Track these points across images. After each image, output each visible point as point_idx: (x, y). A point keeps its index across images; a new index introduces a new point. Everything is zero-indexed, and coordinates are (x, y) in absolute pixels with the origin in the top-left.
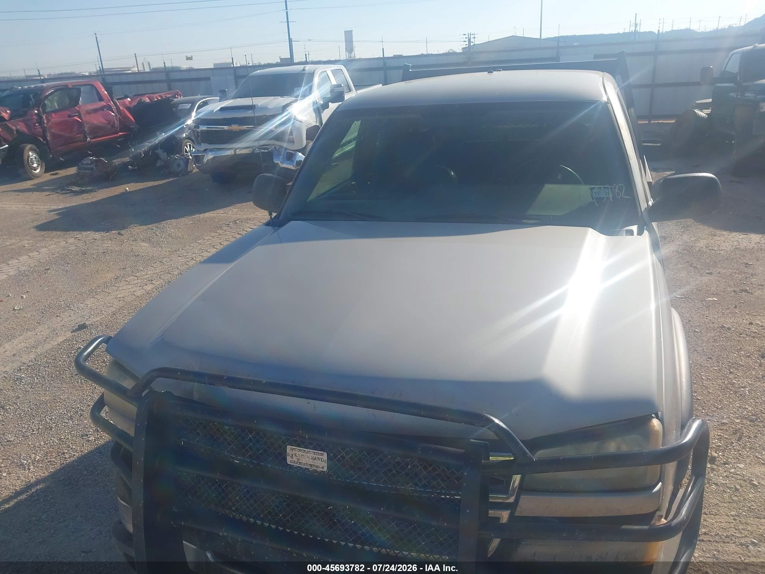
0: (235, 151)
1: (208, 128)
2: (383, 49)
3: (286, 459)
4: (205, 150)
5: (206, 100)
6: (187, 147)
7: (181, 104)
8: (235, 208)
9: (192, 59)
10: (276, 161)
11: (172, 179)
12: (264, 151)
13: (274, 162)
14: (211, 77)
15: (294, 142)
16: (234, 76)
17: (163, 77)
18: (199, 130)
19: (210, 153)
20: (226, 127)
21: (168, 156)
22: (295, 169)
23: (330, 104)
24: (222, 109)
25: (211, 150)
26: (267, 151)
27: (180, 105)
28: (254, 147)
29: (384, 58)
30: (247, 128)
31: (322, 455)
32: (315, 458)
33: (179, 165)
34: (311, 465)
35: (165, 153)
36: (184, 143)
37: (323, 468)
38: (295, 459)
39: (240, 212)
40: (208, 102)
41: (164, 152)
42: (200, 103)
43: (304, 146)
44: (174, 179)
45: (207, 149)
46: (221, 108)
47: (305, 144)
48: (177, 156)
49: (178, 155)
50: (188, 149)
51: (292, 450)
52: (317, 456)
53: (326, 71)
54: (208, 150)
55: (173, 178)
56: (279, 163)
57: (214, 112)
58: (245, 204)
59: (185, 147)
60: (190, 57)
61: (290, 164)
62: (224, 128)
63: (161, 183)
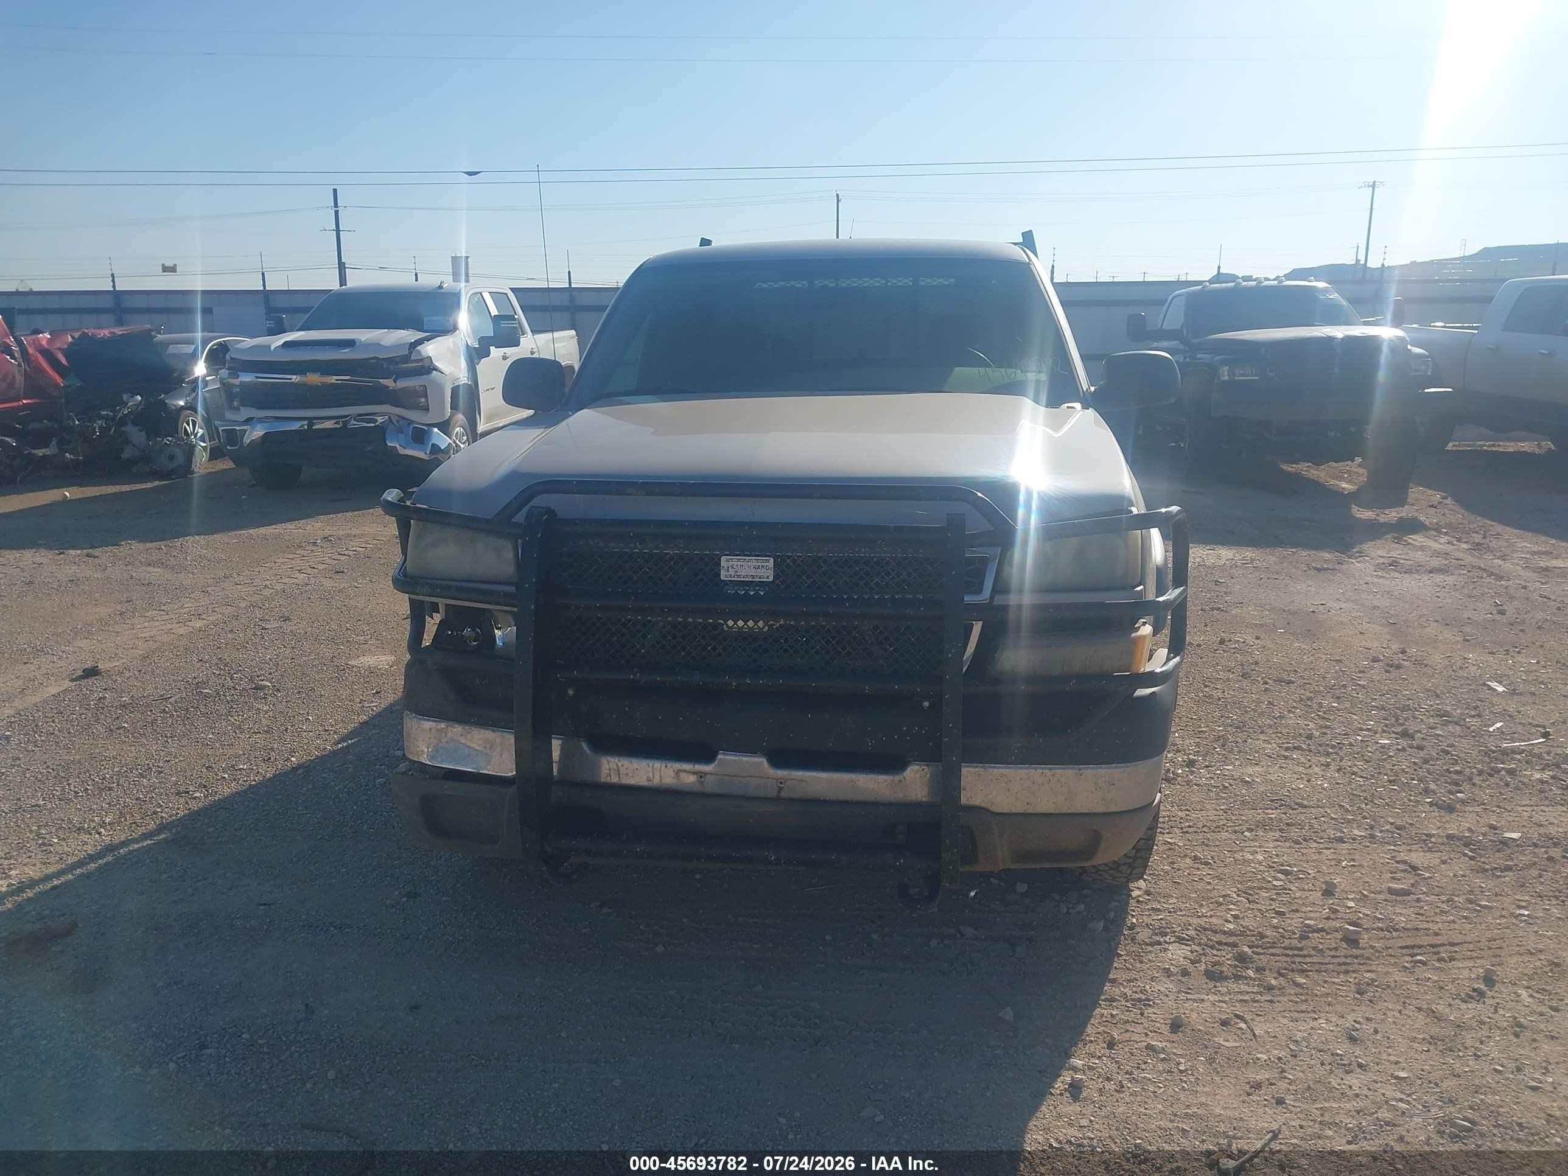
0: (310, 425)
1: (257, 377)
2: (569, 272)
3: (720, 575)
4: (248, 421)
5: (224, 341)
6: (189, 425)
7: (172, 344)
8: (317, 522)
9: (175, 271)
10: (391, 443)
11: (157, 483)
12: (366, 425)
13: (387, 445)
14: (214, 308)
15: (428, 409)
16: (266, 308)
17: (108, 303)
18: (237, 382)
19: (259, 426)
20: (295, 377)
21: (148, 440)
22: (428, 459)
23: (492, 348)
24: (287, 345)
25: (261, 420)
26: (373, 425)
27: (171, 346)
28: (348, 416)
29: (570, 289)
30: (337, 380)
31: (768, 561)
32: (759, 566)
33: (172, 458)
34: (753, 577)
35: (143, 433)
36: (183, 416)
37: (768, 577)
38: (732, 572)
39: (328, 528)
40: (228, 344)
41: (141, 431)
42: (213, 345)
43: (447, 418)
44: (161, 483)
45: (253, 418)
46: (285, 342)
47: (449, 414)
48: (168, 440)
49: (170, 439)
50: (190, 429)
51: (728, 561)
52: (760, 564)
53: (481, 293)
54: (254, 420)
55: (160, 481)
56: (397, 446)
57: (272, 349)
58: (334, 516)
59: (185, 424)
60: (171, 267)
61: (420, 450)
62: (291, 379)
63: (134, 488)
